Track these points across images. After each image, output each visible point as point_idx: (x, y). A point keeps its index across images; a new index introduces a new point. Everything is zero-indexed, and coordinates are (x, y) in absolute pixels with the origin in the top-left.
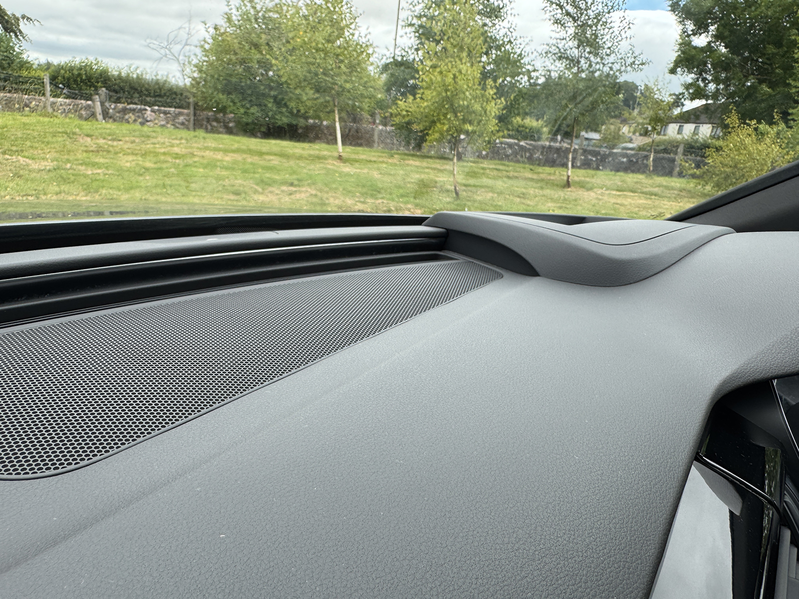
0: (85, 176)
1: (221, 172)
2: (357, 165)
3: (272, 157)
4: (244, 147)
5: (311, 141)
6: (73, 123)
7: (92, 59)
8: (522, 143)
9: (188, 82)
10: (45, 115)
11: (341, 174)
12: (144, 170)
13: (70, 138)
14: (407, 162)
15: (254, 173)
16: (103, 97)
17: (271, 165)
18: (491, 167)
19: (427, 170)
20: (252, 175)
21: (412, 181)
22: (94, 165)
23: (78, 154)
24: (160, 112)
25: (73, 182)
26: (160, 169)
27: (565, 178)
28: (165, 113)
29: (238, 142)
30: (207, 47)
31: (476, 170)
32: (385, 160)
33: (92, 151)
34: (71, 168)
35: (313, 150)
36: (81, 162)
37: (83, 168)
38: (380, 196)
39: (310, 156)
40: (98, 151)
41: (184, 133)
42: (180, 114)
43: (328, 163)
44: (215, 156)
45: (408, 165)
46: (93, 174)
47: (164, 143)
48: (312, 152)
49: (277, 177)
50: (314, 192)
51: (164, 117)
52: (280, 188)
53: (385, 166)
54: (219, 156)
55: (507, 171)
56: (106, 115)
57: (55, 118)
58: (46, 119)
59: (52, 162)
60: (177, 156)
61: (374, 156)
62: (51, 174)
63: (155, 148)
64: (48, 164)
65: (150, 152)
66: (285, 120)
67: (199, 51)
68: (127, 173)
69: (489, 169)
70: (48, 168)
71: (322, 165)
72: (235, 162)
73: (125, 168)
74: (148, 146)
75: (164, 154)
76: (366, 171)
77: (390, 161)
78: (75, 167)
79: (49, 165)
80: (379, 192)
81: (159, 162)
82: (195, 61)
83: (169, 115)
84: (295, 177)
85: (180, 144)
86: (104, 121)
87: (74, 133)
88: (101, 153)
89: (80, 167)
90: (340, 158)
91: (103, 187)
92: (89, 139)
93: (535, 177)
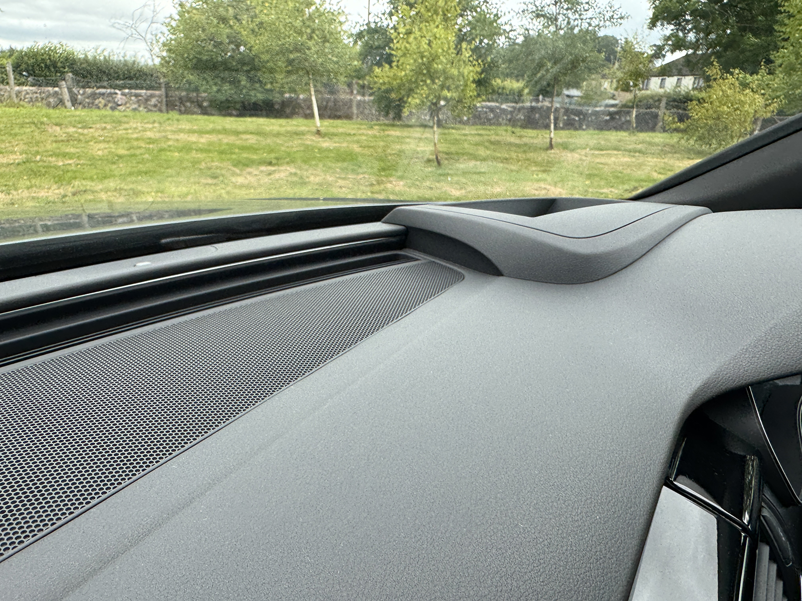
0: (56, 168)
1: (197, 154)
2: (336, 139)
3: (248, 136)
4: (220, 127)
5: (288, 117)
6: (41, 112)
7: (55, 43)
8: (504, 106)
9: (157, 61)
10: (12, 105)
11: (321, 150)
12: (116, 158)
13: (39, 128)
14: (387, 133)
15: (232, 153)
16: (70, 82)
17: (248, 145)
18: (473, 132)
19: (408, 140)
20: (228, 156)
21: (394, 152)
22: (65, 155)
23: (47, 145)
24: (131, 95)
25: (44, 175)
26: (134, 155)
27: (548, 140)
28: (136, 96)
29: (213, 122)
30: (174, 24)
31: (458, 137)
32: (365, 132)
33: (62, 141)
34: (41, 160)
35: (291, 126)
36: (51, 153)
37: (54, 159)
38: (360, 170)
39: (288, 132)
40: (68, 141)
41: (156, 116)
42: (152, 96)
43: (307, 139)
44: (189, 139)
45: (388, 136)
46: (63, 165)
47: (136, 128)
48: (289, 129)
49: (255, 157)
50: (293, 170)
51: (136, 100)
52: (258, 169)
53: (364, 138)
54: (193, 138)
55: (489, 135)
56: (74, 101)
57: (22, 108)
58: (12, 110)
59: (21, 155)
60: (151, 141)
61: (353, 129)
62: (21, 168)
63: (127, 134)
64: (17, 157)
65: (123, 139)
66: (260, 96)
67: (165, 29)
68: (100, 162)
69: (471, 134)
70: (17, 161)
71: (300, 141)
72: (210, 144)
73: (98, 158)
74: (120, 132)
75: (137, 139)
76: (345, 145)
77: (370, 132)
78: (45, 159)
79: (19, 158)
80: (360, 167)
81: (133, 148)
82: (162, 40)
83: (140, 98)
84: (273, 155)
85: (154, 127)
86: (73, 108)
87: (42, 123)
88: (71, 143)
89: (50, 158)
90: (318, 132)
91: (75, 178)
92: (58, 128)
93: (517, 141)
